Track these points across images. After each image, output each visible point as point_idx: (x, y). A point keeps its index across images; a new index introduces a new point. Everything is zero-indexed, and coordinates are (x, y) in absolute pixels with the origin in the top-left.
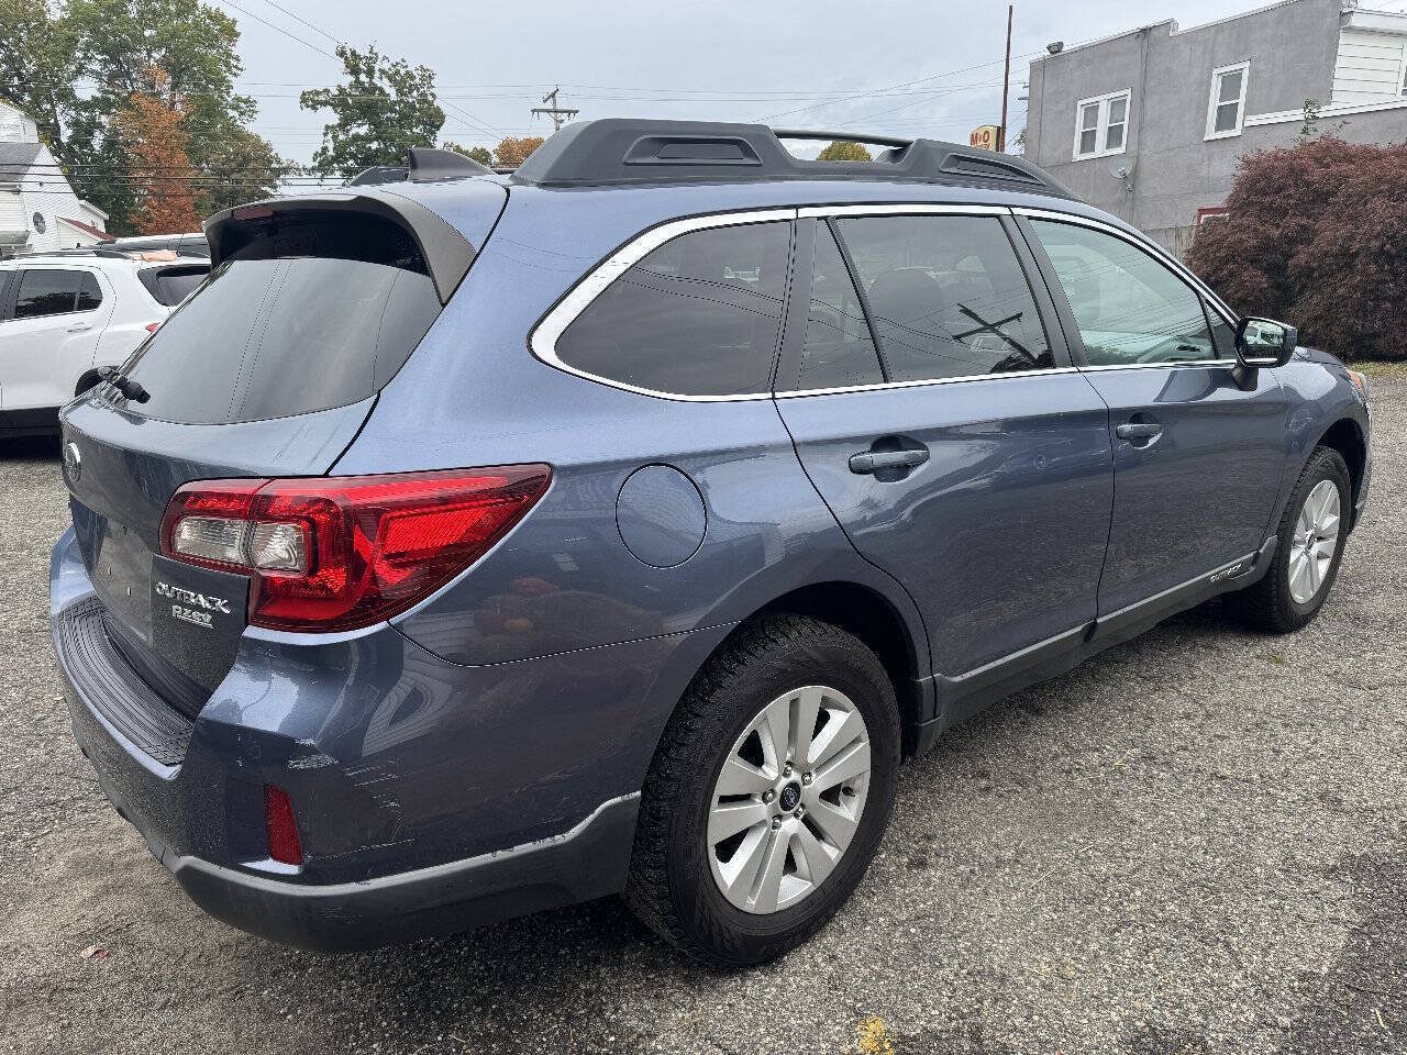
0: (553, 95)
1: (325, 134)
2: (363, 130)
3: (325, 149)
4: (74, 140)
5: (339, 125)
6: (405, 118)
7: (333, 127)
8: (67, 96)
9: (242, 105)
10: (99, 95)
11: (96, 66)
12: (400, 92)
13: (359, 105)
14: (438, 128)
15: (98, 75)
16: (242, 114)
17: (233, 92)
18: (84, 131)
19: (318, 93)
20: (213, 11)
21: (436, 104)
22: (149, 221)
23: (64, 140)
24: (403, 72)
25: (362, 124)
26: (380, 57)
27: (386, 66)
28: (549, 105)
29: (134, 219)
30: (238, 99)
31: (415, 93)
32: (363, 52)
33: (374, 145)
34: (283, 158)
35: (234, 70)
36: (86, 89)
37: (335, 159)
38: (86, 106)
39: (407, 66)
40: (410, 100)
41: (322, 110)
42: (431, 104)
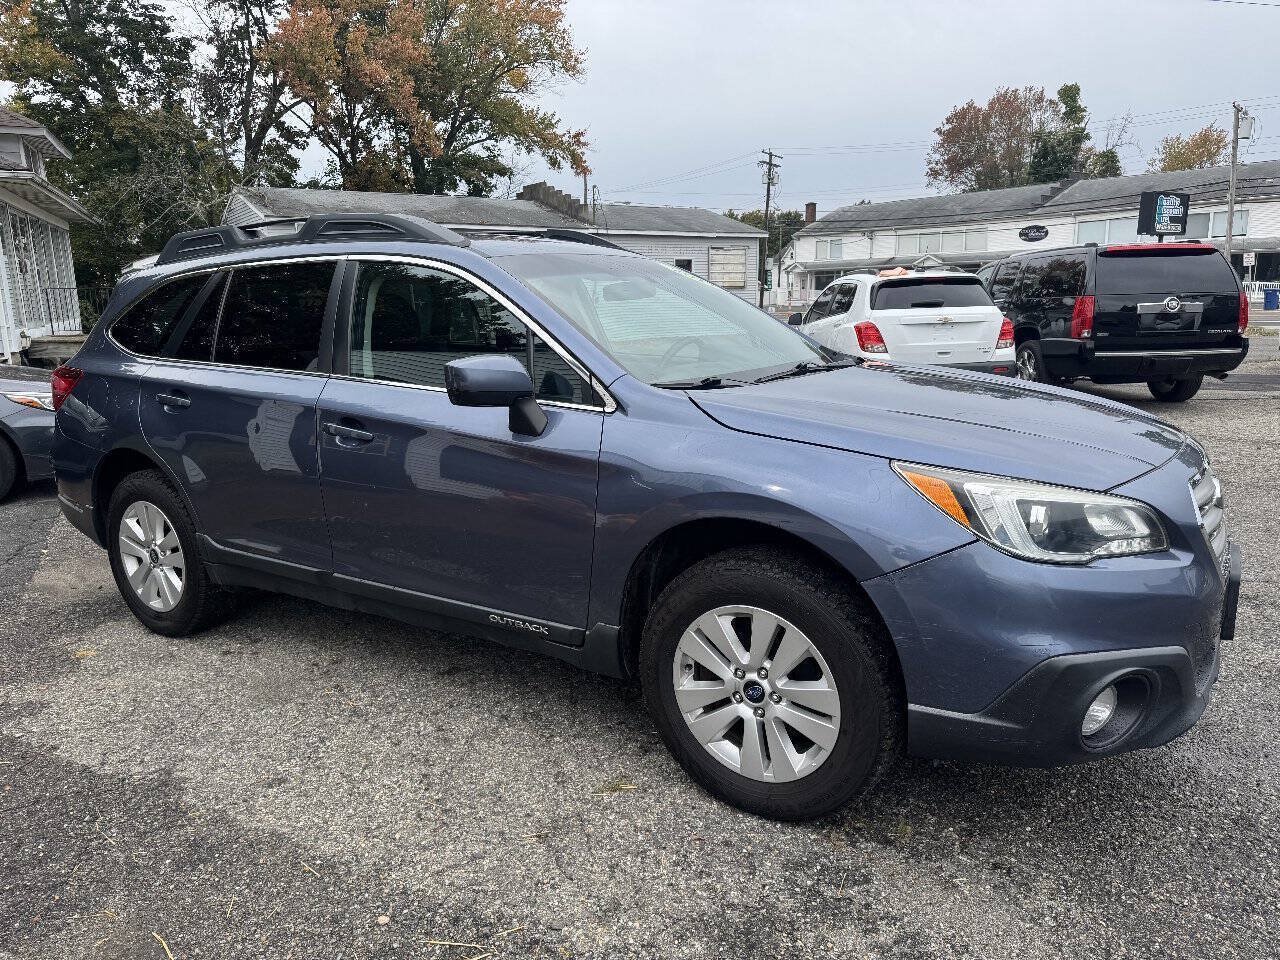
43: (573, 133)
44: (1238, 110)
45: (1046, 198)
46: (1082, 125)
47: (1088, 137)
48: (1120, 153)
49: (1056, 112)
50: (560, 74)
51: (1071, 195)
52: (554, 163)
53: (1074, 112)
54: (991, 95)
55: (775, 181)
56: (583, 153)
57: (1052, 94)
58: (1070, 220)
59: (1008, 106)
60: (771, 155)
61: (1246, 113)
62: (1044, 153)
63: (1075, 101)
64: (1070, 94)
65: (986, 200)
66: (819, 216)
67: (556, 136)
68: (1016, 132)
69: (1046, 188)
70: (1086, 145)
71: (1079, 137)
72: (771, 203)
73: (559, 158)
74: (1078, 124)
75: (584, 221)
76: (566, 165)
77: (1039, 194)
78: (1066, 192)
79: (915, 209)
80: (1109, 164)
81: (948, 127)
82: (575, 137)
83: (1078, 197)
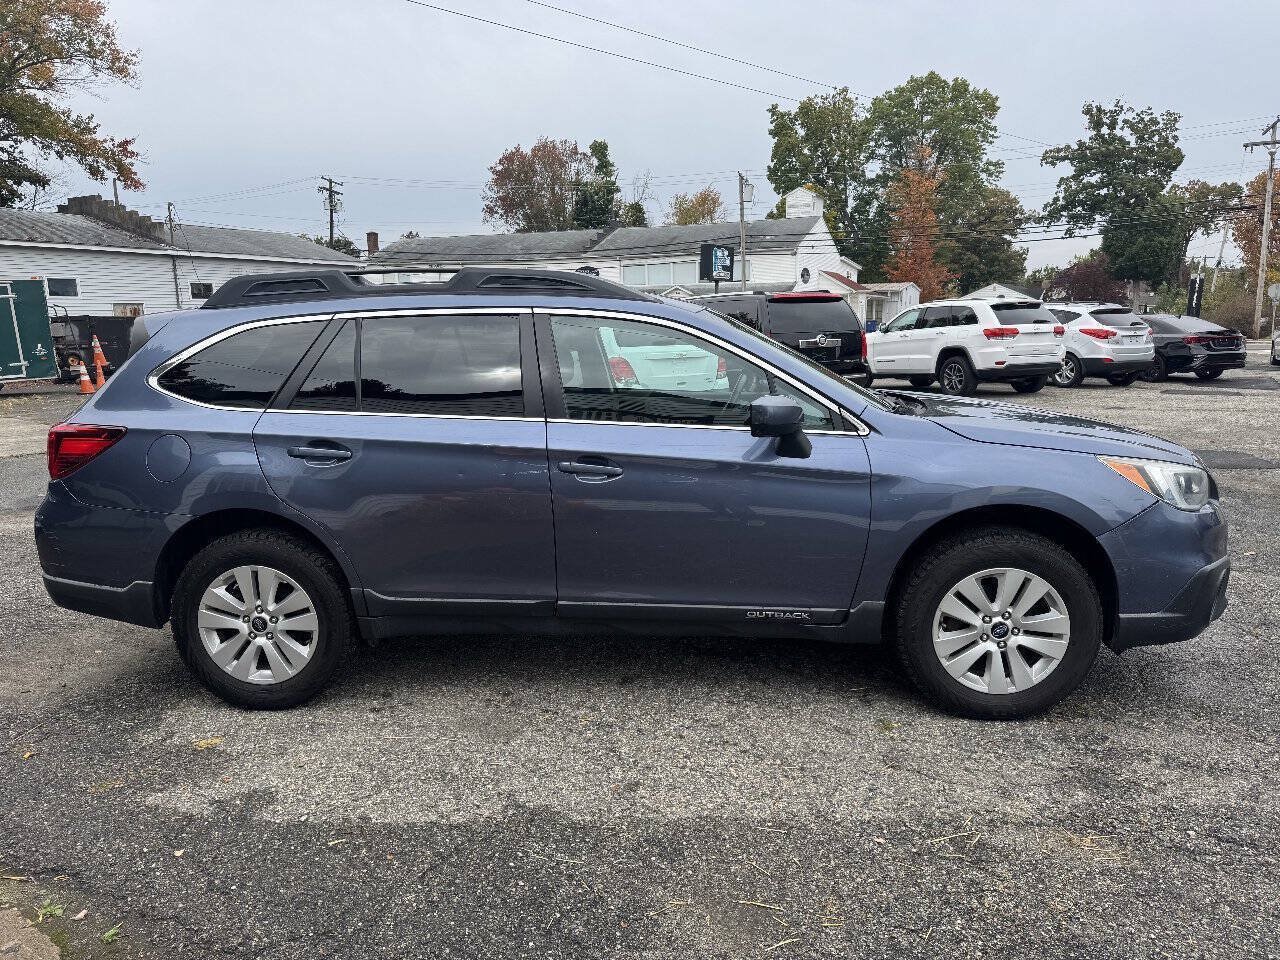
0: (1274, 126)
1: (1059, 186)
2: (1095, 179)
3: (1056, 199)
4: (856, 209)
5: (1073, 177)
6: (1141, 164)
7: (1068, 179)
8: (858, 177)
9: (991, 168)
10: (881, 173)
11: (882, 151)
12: (1141, 138)
13: (1095, 157)
14: (1174, 168)
15: (883, 158)
16: (990, 175)
17: (985, 158)
18: (864, 201)
19: (1059, 150)
20: (981, 92)
21: (1176, 146)
22: (896, 269)
23: (849, 210)
24: (1147, 118)
25: (1095, 174)
26: (1125, 108)
27: (1130, 116)
28: (1268, 137)
29: (886, 268)
30: (989, 163)
31: (1156, 138)
32: (1109, 107)
33: (1104, 192)
34: (1026, 209)
35: (990, 139)
36: (873, 169)
37: (1064, 208)
38: (871, 182)
39: (1152, 114)
40: (1150, 145)
41: (1060, 165)
42: (1171, 146)
43: (117, 141)
44: (742, 178)
45: (594, 243)
46: (613, 178)
47: (618, 190)
48: (645, 206)
49: (590, 165)
50: (104, 76)
51: (612, 241)
52: (95, 172)
53: (604, 166)
54: (534, 143)
55: (338, 207)
56: (132, 165)
57: (584, 148)
58: (616, 264)
59: (548, 154)
60: (331, 182)
61: (747, 181)
62: (583, 202)
63: (605, 156)
64: (599, 149)
65: (541, 241)
66: (381, 246)
67: (95, 142)
68: (556, 179)
69: (592, 233)
70: (617, 196)
71: (611, 189)
72: (335, 230)
73: (102, 168)
74: (610, 177)
75: (160, 241)
76: (110, 175)
77: (587, 238)
78: (609, 238)
79: (479, 246)
80: (637, 215)
81: (500, 168)
82: (120, 145)
83: (620, 243)
